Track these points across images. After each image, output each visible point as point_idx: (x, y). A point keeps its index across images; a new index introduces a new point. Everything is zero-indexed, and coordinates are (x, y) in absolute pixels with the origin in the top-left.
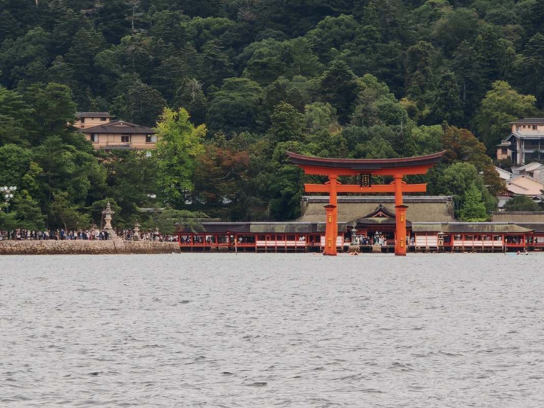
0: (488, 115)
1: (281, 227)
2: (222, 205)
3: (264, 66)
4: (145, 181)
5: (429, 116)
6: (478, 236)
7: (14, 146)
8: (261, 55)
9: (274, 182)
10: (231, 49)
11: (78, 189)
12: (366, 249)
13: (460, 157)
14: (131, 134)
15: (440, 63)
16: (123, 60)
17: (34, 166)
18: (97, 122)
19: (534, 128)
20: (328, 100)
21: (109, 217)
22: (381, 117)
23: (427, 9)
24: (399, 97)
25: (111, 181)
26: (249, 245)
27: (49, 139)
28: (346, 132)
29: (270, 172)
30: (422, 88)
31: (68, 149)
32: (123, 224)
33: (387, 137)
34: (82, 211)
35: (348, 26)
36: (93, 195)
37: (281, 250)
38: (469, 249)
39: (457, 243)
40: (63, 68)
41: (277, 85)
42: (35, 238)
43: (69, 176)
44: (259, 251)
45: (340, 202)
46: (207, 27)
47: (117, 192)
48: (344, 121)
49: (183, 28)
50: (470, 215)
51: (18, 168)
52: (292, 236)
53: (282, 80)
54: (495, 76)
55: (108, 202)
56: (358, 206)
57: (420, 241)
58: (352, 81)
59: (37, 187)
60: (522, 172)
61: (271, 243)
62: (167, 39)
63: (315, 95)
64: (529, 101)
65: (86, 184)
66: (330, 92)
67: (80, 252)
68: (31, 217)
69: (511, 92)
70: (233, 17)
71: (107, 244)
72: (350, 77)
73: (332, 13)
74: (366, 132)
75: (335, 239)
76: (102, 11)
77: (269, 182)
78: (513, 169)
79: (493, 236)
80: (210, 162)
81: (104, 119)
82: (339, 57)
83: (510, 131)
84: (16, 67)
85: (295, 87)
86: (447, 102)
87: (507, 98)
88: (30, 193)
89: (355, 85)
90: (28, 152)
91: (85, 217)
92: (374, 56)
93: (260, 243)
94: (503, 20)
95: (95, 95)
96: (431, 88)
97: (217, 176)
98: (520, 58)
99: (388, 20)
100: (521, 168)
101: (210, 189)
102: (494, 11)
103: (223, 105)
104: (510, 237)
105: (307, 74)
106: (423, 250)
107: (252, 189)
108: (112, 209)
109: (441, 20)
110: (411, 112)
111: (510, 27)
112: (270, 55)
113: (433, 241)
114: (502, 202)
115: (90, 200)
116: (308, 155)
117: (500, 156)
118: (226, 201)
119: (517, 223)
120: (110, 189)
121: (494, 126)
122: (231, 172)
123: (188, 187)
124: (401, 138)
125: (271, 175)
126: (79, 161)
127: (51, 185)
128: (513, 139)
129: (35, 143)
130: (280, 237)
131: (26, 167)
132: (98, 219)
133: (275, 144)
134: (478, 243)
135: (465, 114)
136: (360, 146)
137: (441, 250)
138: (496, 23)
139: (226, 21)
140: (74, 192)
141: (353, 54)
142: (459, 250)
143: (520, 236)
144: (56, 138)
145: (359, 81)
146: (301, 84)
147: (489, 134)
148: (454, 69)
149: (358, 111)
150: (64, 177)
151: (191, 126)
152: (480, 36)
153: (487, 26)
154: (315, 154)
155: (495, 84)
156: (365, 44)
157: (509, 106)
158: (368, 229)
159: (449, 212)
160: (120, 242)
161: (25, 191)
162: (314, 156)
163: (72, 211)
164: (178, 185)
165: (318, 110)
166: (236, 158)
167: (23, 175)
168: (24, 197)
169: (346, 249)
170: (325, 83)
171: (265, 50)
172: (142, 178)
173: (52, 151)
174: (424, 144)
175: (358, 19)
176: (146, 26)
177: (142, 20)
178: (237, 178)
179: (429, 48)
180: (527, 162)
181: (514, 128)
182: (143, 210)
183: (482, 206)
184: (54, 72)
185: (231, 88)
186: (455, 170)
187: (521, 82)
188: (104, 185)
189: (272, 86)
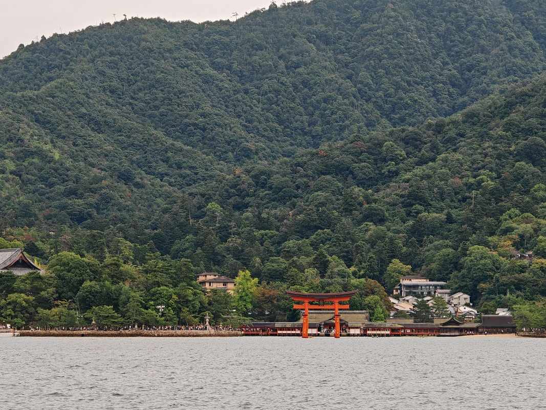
0: (390, 275)
1: (289, 324)
2: (264, 315)
3: (288, 252)
4: (226, 303)
5: (363, 275)
6: (379, 329)
7: (165, 288)
8: (289, 247)
9: (288, 304)
10: (276, 245)
11: (194, 307)
12: (327, 335)
13: (373, 293)
14: (228, 282)
15: (369, 251)
16: (228, 249)
17: (174, 296)
18: (212, 277)
19: (410, 280)
20: (316, 267)
21: (207, 320)
22: (339, 275)
23: (364, 227)
24: (349, 267)
25: (210, 304)
26: (275, 333)
27: (181, 284)
28: (321, 282)
29: (286, 300)
30: (361, 262)
31: (190, 289)
32: (214, 323)
33: (340, 284)
34: (195, 317)
35: (328, 234)
36: (202, 310)
37: (289, 335)
38: (375, 335)
39: (369, 332)
40: (200, 253)
41: (293, 260)
42: (173, 330)
43: (190, 301)
44: (279, 336)
45: (309, 313)
46: (266, 235)
47: (213, 308)
48: (323, 277)
49: (255, 235)
50: (376, 319)
51: (167, 297)
52: (293, 329)
53: (295, 258)
54: (393, 257)
55: (207, 313)
56: (325, 315)
57: (352, 331)
58: (327, 259)
59: (175, 306)
60: (404, 300)
61: (284, 332)
62: (247, 240)
63: (310, 265)
64: (408, 268)
65: (198, 305)
66: (317, 263)
67: (194, 336)
68: (171, 320)
69: (400, 264)
70: (278, 230)
71: (206, 332)
72: (326, 257)
73: (321, 229)
74: (330, 282)
75: (307, 330)
76: (219, 228)
77: (286, 304)
78: (400, 299)
79: (385, 329)
80: (260, 295)
81: (215, 276)
82: (323, 248)
83: (400, 281)
84: (181, 252)
85: (300, 261)
86: (371, 269)
87: (398, 267)
88: (172, 309)
89: (328, 261)
90: (171, 290)
91: (197, 320)
92: (340, 248)
93: (279, 332)
94: (398, 232)
95: (215, 265)
96: (365, 262)
97: (263, 301)
98: (405, 249)
99: (346, 231)
100: (404, 299)
101: (260, 307)
102: (394, 228)
103: (268, 270)
104: (393, 330)
105: (307, 255)
106: (354, 335)
107: (279, 307)
108: (209, 316)
109: (370, 232)
110: (354, 274)
111: (401, 235)
112: (293, 247)
113: (358, 331)
114: (392, 314)
115: (200, 312)
116: (304, 293)
117: (395, 293)
118: (267, 313)
119: (397, 323)
120: (209, 307)
121: (392, 279)
122: (269, 300)
123: (250, 306)
124: (346, 284)
125: (287, 301)
126: (195, 294)
127: (182, 305)
128: (400, 285)
129: (175, 286)
130: (289, 329)
131: (170, 297)
132: (202, 320)
133: (289, 287)
134: (379, 332)
135: (379, 273)
136: (327, 288)
137: (362, 335)
138: (394, 233)
139: (274, 232)
140: (192, 308)
141: (330, 247)
142: (370, 335)
143: (399, 329)
144: (185, 284)
145: (330, 258)
146: (303, 260)
147: (390, 283)
148: (374, 253)
149: (329, 273)
150: (188, 301)
151: (251, 279)
152: (387, 239)
153: (390, 234)
154: (307, 291)
155: (393, 261)
156: (336, 242)
157: (399, 270)
158: (330, 326)
159: (366, 318)
160: (213, 331)
161: (170, 308)
162: (306, 293)
163: (190, 317)
164: (245, 305)
165: (311, 272)
166: (271, 293)
167: (169, 301)
168: (169, 311)
169: (318, 335)
170: (315, 259)
171: (291, 245)
172: (224, 302)
173: (183, 290)
174: (356, 287)
175: (333, 231)
176: (239, 234)
177: (236, 231)
178: (272, 302)
179: (364, 244)
180: (406, 296)
181: (401, 280)
182: (225, 316)
183: (382, 315)
184: (197, 254)
185: (272, 262)
186: (370, 299)
187: (405, 259)
188: (207, 305)
189: (291, 261)
